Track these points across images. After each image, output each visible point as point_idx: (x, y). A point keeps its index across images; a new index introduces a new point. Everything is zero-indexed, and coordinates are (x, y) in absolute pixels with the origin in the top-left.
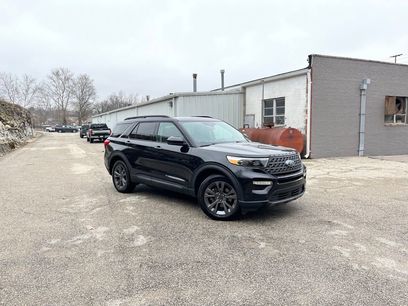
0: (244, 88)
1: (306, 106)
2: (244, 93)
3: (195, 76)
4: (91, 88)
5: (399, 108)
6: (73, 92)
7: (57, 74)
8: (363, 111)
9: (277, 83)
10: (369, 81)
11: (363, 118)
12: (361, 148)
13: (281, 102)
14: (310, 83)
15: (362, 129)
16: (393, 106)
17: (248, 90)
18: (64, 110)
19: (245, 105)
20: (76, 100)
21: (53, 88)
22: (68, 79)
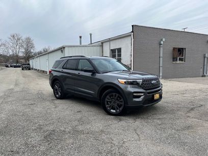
0: (102, 43)
1: (131, 52)
2: (102, 46)
3: (81, 37)
4: (32, 44)
5: (180, 54)
6: (22, 46)
7: (13, 36)
8: (161, 55)
9: (117, 41)
10: (164, 40)
11: (161, 59)
12: (161, 75)
13: (119, 50)
14: (133, 40)
15: (161, 65)
16: (177, 53)
17: (104, 44)
18: (17, 56)
19: (103, 52)
20: (23, 50)
21: (11, 44)
22: (19, 39)
